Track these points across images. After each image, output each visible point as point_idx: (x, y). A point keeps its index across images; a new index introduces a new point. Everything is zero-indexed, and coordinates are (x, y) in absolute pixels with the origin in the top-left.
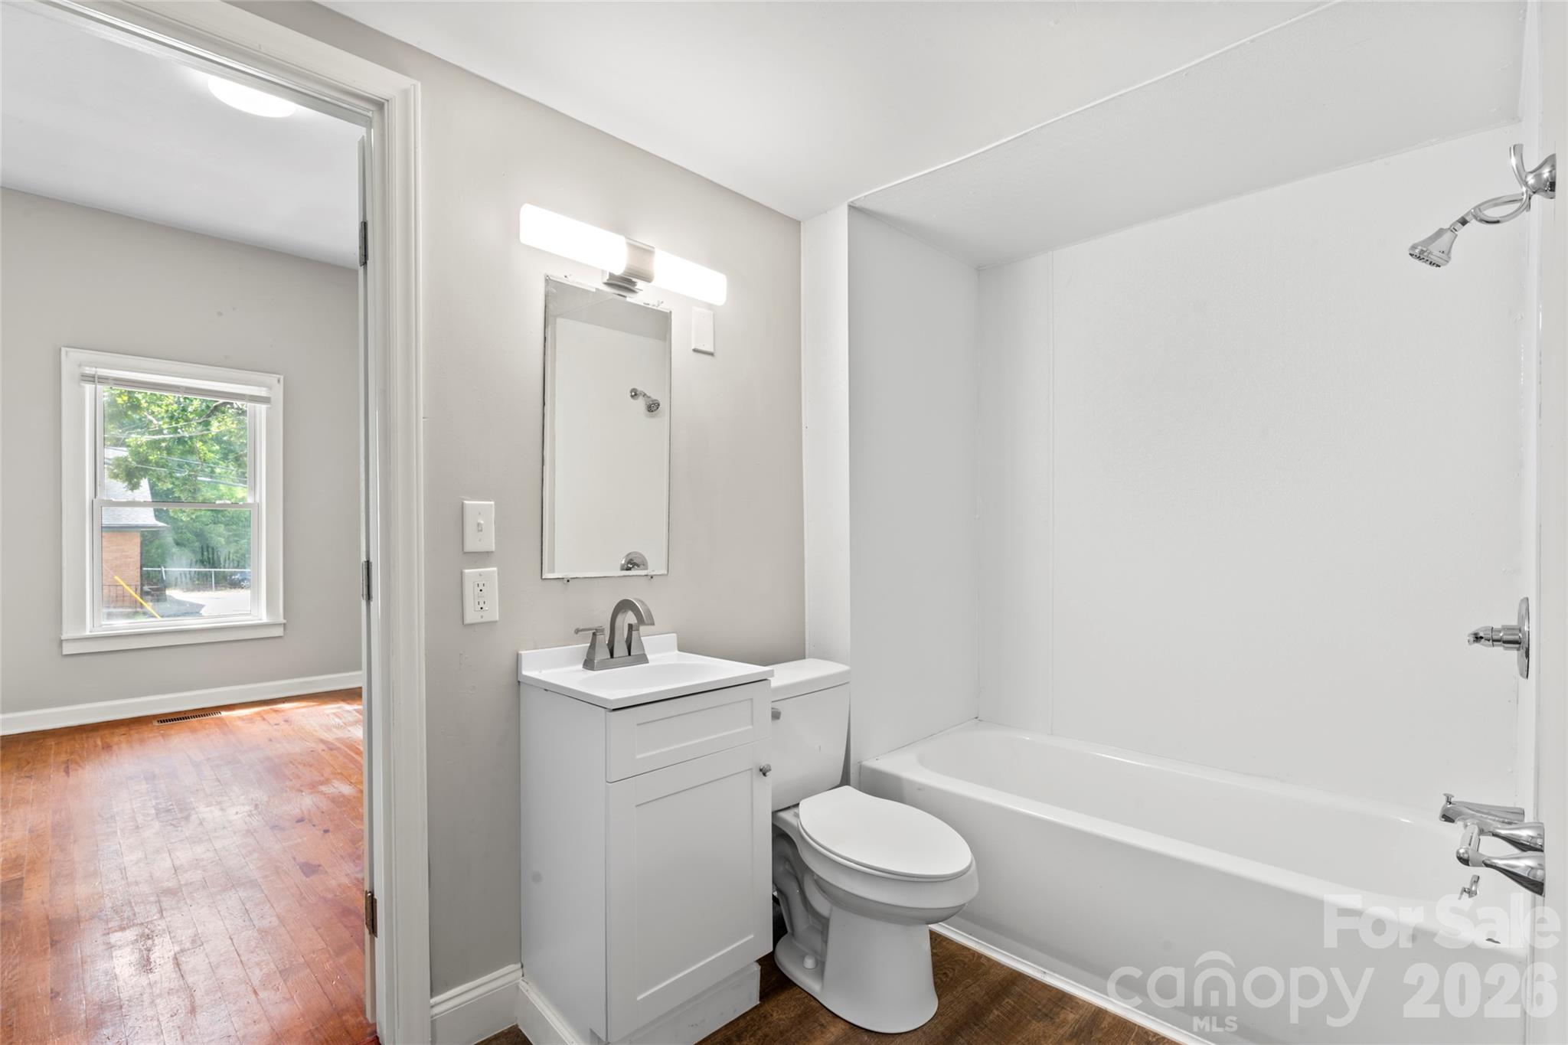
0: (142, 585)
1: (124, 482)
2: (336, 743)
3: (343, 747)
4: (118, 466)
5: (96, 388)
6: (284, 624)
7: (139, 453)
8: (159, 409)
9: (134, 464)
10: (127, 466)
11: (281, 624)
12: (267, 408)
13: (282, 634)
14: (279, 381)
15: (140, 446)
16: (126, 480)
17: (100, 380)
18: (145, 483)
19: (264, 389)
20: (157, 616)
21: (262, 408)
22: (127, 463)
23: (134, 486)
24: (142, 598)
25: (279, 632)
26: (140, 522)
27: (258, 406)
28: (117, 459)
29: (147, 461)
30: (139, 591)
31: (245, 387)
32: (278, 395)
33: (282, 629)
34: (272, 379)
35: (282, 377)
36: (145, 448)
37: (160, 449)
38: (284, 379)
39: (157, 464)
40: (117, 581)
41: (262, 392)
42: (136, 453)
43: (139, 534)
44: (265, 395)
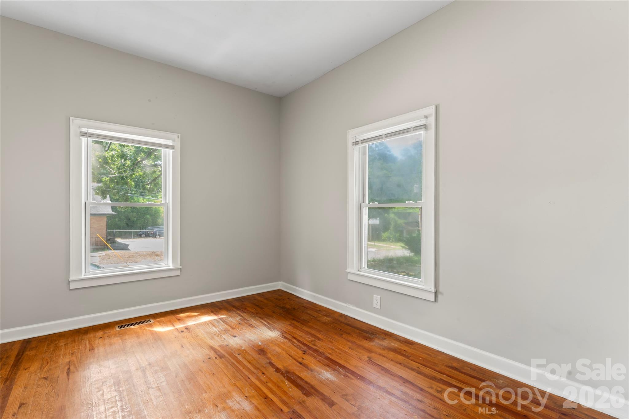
0: (107, 237)
1: (101, 196)
2: (221, 351)
3: (227, 355)
4: (99, 190)
5: (88, 139)
6: (181, 269)
7: (106, 184)
8: (114, 166)
9: (104, 188)
10: (102, 189)
11: (179, 269)
12: (173, 152)
13: (179, 274)
14: (178, 137)
15: (107, 181)
16: (101, 195)
17: (90, 135)
18: (108, 196)
19: (171, 141)
20: (112, 249)
21: (170, 151)
22: (102, 188)
23: (105, 198)
24: (107, 243)
25: (178, 273)
26: (106, 212)
27: (168, 150)
28: (98, 187)
29: (109, 187)
30: (106, 239)
31: (162, 140)
32: (178, 145)
33: (179, 271)
34: (175, 136)
35: (180, 135)
36: (109, 182)
37: (114, 182)
38: (181, 135)
39: (113, 189)
40: (98, 236)
41: (170, 143)
42: (105, 184)
43: (106, 217)
44: (171, 145)
